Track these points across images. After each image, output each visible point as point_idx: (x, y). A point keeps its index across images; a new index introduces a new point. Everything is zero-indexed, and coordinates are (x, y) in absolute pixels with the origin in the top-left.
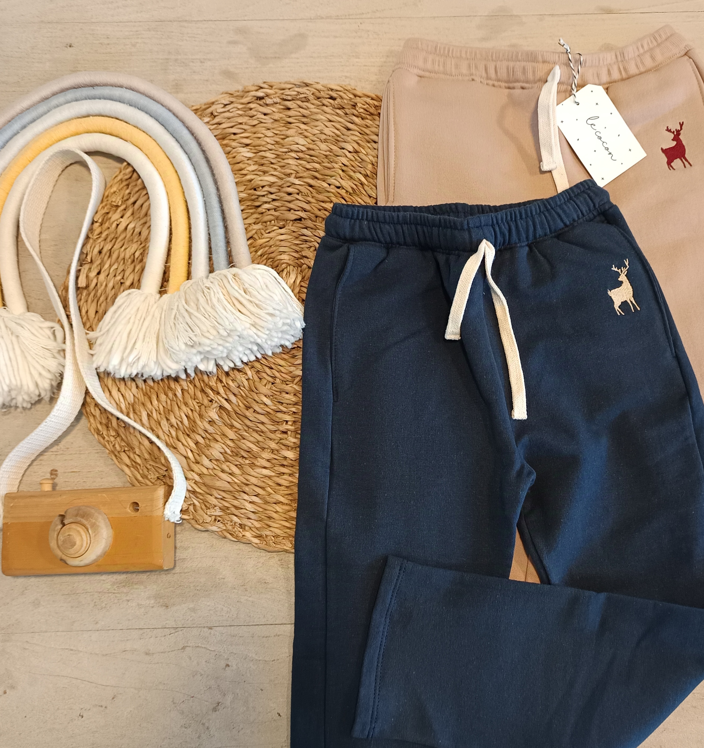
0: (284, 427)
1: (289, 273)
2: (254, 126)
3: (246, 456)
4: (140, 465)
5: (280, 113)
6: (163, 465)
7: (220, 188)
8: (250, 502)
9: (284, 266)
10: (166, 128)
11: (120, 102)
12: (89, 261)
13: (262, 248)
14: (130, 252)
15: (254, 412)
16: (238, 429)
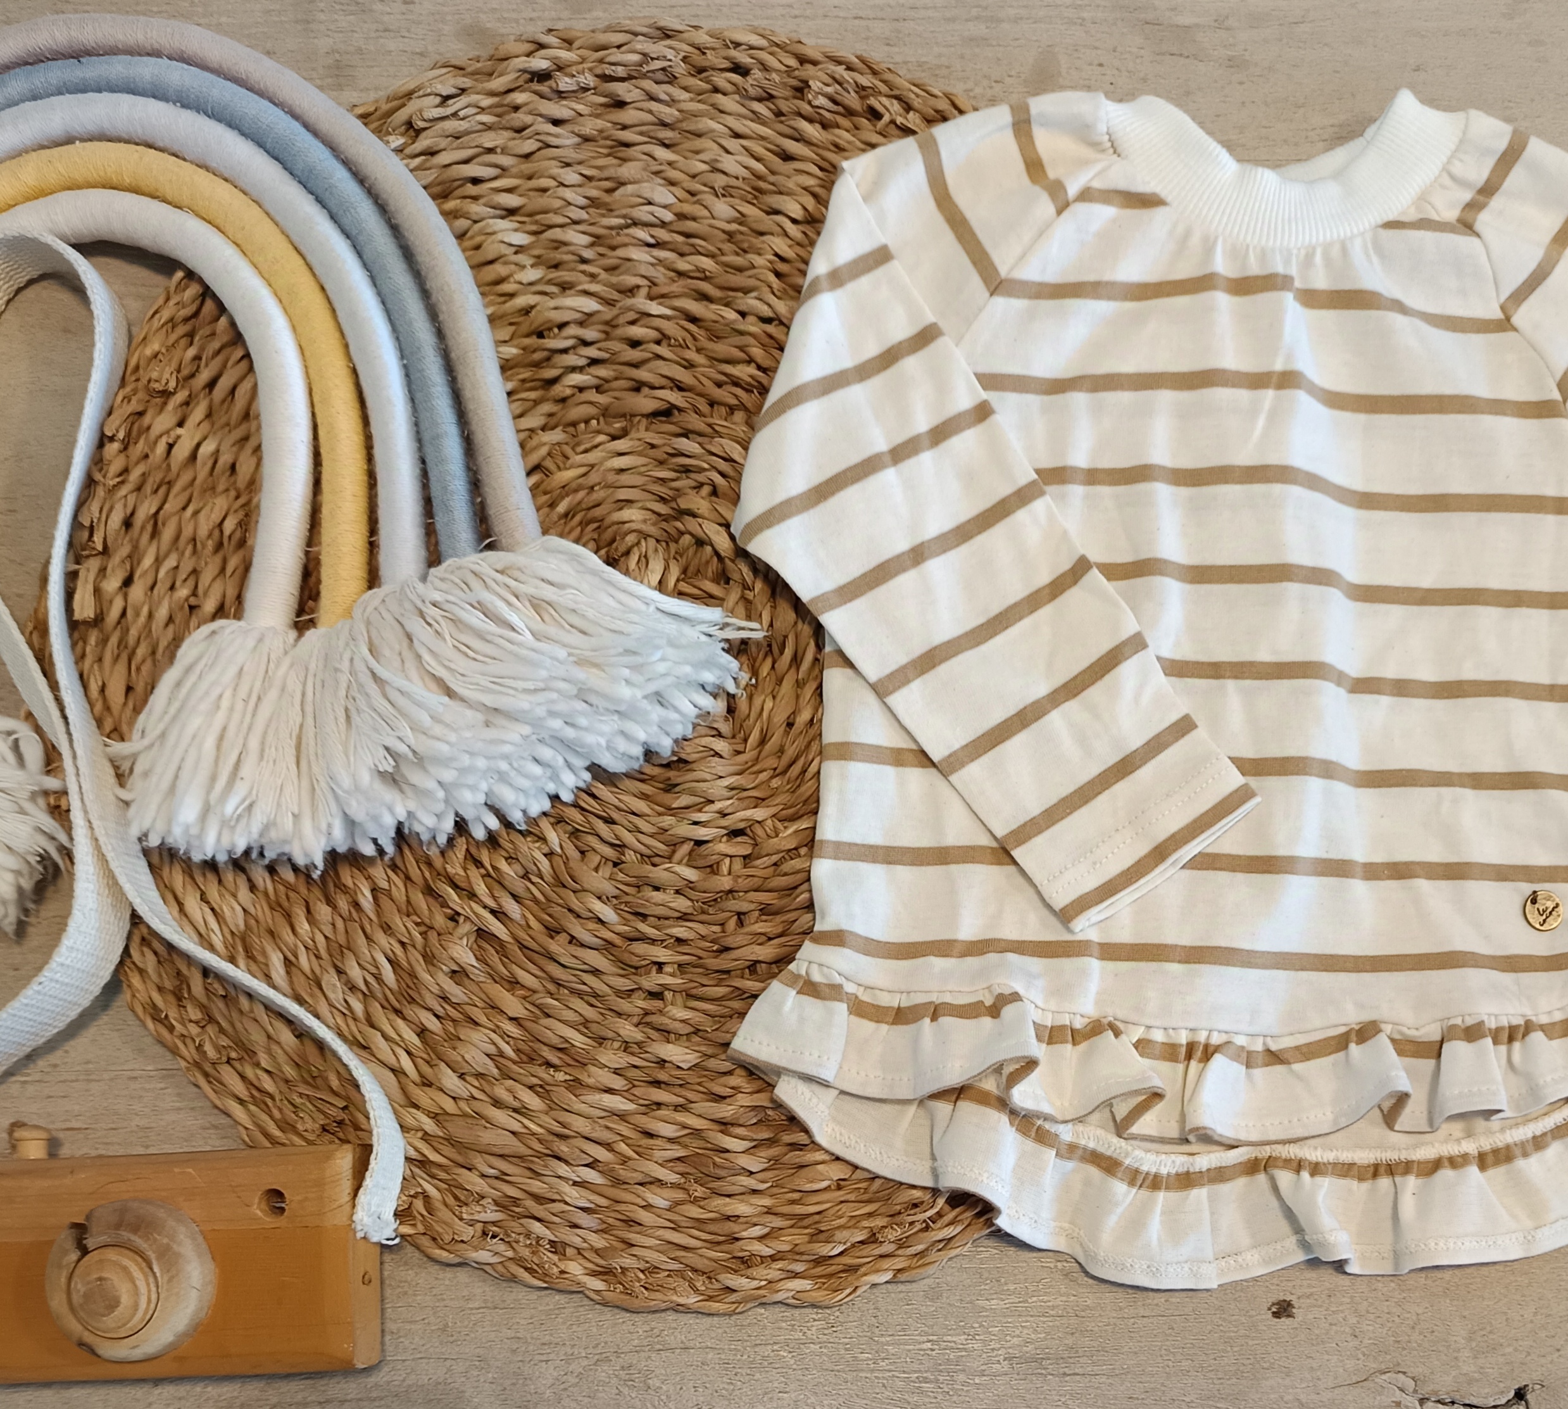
0: (652, 981)
1: (645, 559)
2: (527, 156)
3: (556, 1061)
4: (272, 1097)
5: (597, 116)
7: (448, 333)
8: (575, 1183)
9: (631, 539)
10: (286, 169)
11: (155, 97)
12: (100, 548)
13: (567, 495)
14: (208, 519)
15: (570, 942)
16: (529, 989)
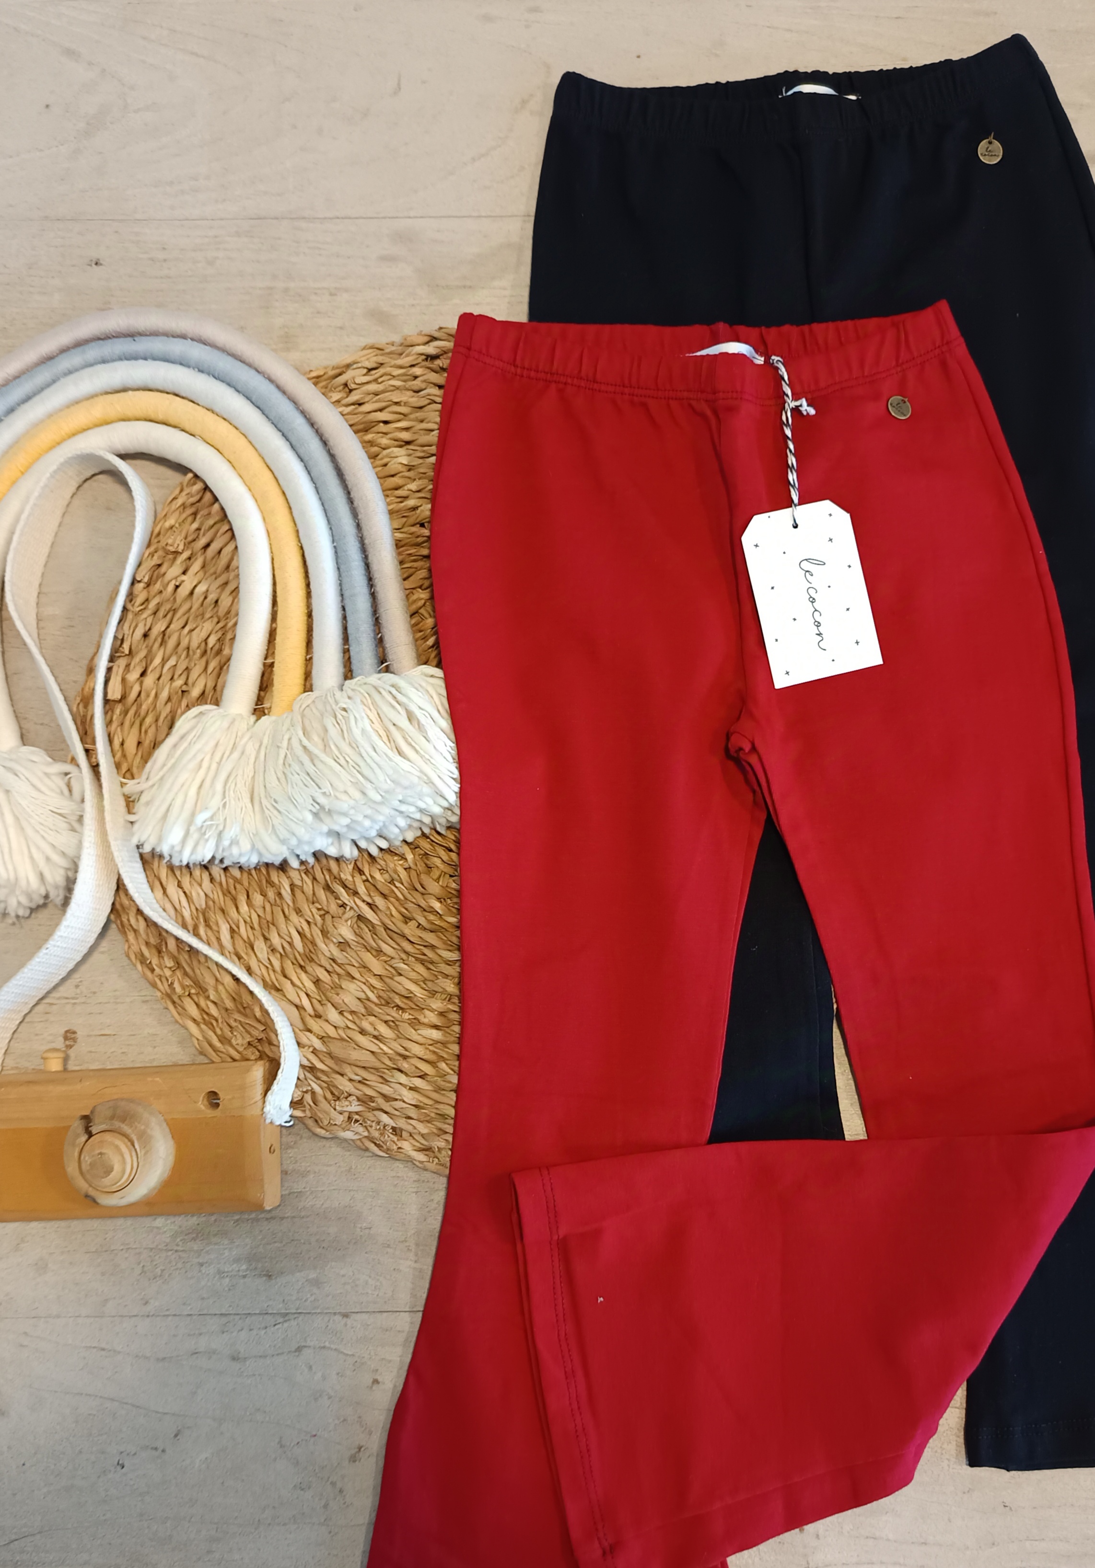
3: (404, 1006)
4: (217, 1020)
6: (259, 1021)
8: (411, 1089)
11: (181, 365)
12: (127, 652)
14: (198, 637)
15: (418, 927)
16: (389, 956)
